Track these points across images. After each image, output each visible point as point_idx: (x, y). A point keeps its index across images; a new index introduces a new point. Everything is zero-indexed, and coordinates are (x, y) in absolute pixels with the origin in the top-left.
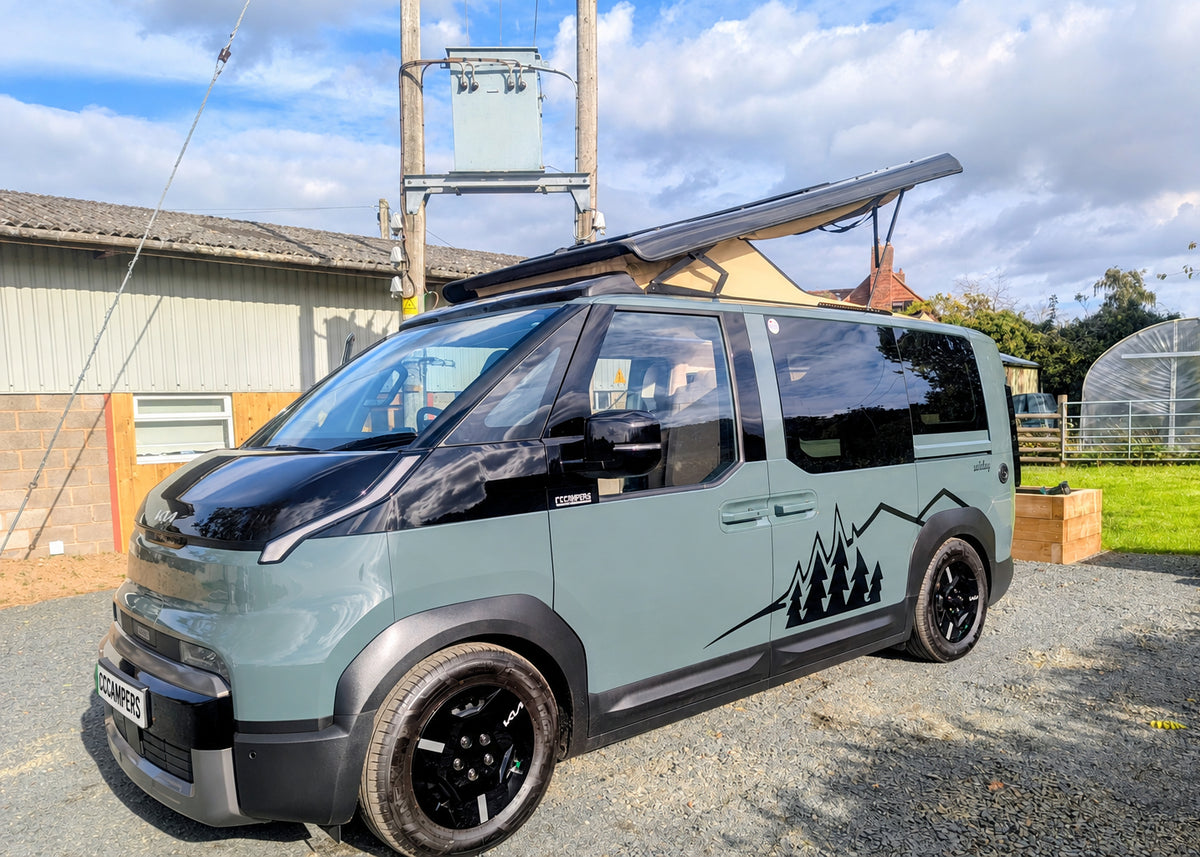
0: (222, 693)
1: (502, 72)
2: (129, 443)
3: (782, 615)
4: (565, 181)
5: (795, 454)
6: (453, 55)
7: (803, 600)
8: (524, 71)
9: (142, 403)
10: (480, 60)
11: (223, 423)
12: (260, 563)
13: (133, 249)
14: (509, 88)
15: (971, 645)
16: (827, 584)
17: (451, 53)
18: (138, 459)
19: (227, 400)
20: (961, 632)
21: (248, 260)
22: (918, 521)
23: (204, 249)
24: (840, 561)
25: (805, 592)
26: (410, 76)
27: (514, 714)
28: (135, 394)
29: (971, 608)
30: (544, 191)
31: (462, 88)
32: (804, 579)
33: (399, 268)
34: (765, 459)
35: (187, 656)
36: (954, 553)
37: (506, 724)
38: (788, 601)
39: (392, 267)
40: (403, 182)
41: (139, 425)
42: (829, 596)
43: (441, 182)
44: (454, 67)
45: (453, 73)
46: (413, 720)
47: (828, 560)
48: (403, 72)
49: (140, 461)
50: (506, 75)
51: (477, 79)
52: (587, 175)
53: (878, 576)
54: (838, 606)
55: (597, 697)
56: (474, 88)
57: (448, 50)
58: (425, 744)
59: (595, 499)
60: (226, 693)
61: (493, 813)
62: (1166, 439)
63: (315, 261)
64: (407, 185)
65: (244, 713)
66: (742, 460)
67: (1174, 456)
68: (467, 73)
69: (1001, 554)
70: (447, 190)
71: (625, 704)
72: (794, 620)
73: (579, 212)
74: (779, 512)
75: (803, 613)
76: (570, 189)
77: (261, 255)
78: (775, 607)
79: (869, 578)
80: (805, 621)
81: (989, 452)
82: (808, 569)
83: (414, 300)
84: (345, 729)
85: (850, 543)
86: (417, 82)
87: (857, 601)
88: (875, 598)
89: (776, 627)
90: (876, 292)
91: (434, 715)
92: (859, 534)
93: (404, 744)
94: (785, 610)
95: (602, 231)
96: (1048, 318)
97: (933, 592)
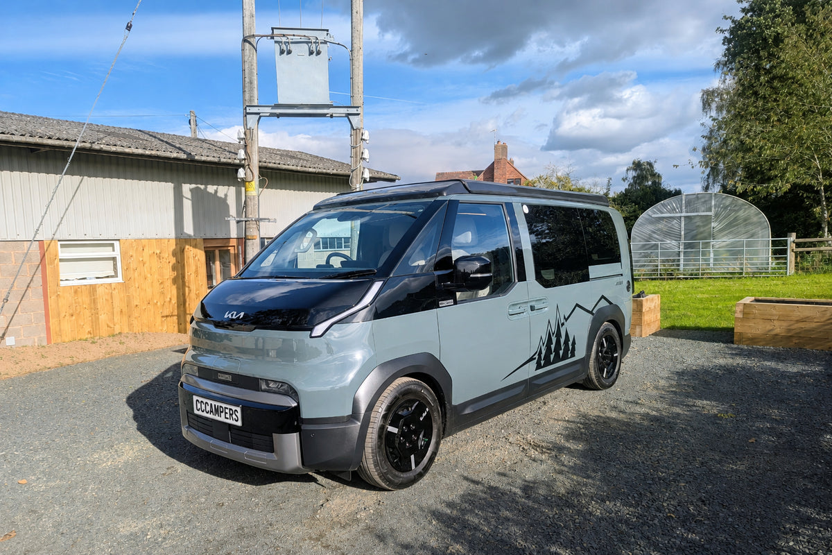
0: (294, 404)
1: (307, 43)
2: (56, 273)
3: (533, 364)
4: (345, 111)
5: (539, 278)
6: (276, 32)
7: (543, 356)
8: (321, 43)
9: (62, 246)
10: (294, 35)
11: (114, 259)
12: (311, 337)
13: (71, 148)
14: (311, 53)
15: (615, 380)
16: (553, 346)
17: (275, 30)
18: (61, 282)
19: (117, 244)
20: (610, 374)
21: (133, 155)
22: (591, 312)
23: (105, 147)
24: (558, 335)
25: (544, 352)
26: (250, 43)
27: (424, 415)
28: (59, 241)
29: (614, 360)
30: (332, 116)
31: (282, 52)
32: (543, 344)
33: (243, 162)
34: (526, 280)
35: (264, 387)
36: (607, 330)
37: (421, 419)
38: (536, 356)
39: (237, 162)
40: (246, 109)
41: (61, 260)
42: (554, 354)
43: (269, 110)
44: (276, 39)
45: (276, 42)
46: (385, 417)
47: (553, 334)
48: (245, 40)
49: (63, 284)
50: (310, 44)
51: (292, 47)
52: (358, 107)
53: (574, 343)
54: (557, 359)
55: (455, 406)
56: (289, 52)
57: (273, 29)
58: (391, 429)
59: (455, 303)
60: (296, 404)
61: (417, 464)
62: (678, 265)
63: (184, 156)
64: (248, 111)
65: (306, 414)
66: (517, 281)
67: (684, 275)
68: (285, 43)
69: (627, 330)
70: (272, 115)
71: (468, 411)
72: (539, 366)
73: (354, 129)
74: (532, 308)
75: (542, 362)
76: (348, 115)
77: (140, 151)
78: (531, 359)
79: (570, 343)
80: (544, 367)
81: (622, 275)
82: (545, 338)
83: (253, 183)
84: (358, 420)
85: (563, 324)
86: (254, 47)
87: (565, 357)
88: (573, 355)
89: (531, 371)
90: (496, 173)
91: (392, 415)
92: (566, 320)
93: (382, 428)
94: (535, 361)
95: (367, 142)
96: (605, 191)
97: (597, 352)
